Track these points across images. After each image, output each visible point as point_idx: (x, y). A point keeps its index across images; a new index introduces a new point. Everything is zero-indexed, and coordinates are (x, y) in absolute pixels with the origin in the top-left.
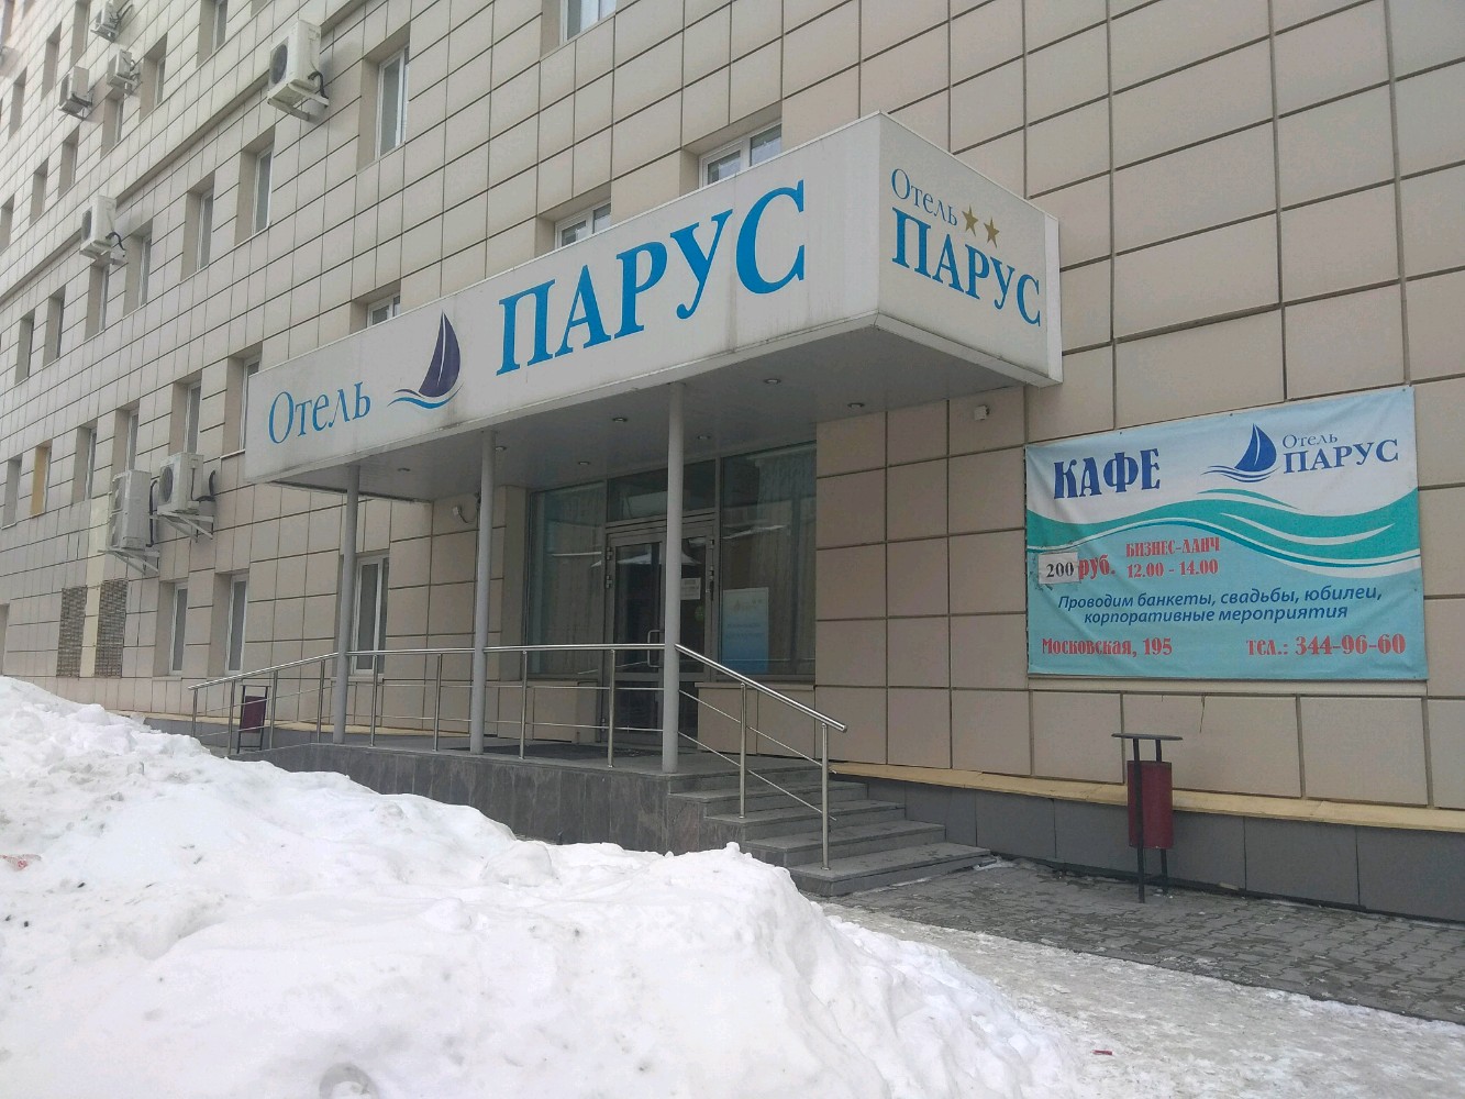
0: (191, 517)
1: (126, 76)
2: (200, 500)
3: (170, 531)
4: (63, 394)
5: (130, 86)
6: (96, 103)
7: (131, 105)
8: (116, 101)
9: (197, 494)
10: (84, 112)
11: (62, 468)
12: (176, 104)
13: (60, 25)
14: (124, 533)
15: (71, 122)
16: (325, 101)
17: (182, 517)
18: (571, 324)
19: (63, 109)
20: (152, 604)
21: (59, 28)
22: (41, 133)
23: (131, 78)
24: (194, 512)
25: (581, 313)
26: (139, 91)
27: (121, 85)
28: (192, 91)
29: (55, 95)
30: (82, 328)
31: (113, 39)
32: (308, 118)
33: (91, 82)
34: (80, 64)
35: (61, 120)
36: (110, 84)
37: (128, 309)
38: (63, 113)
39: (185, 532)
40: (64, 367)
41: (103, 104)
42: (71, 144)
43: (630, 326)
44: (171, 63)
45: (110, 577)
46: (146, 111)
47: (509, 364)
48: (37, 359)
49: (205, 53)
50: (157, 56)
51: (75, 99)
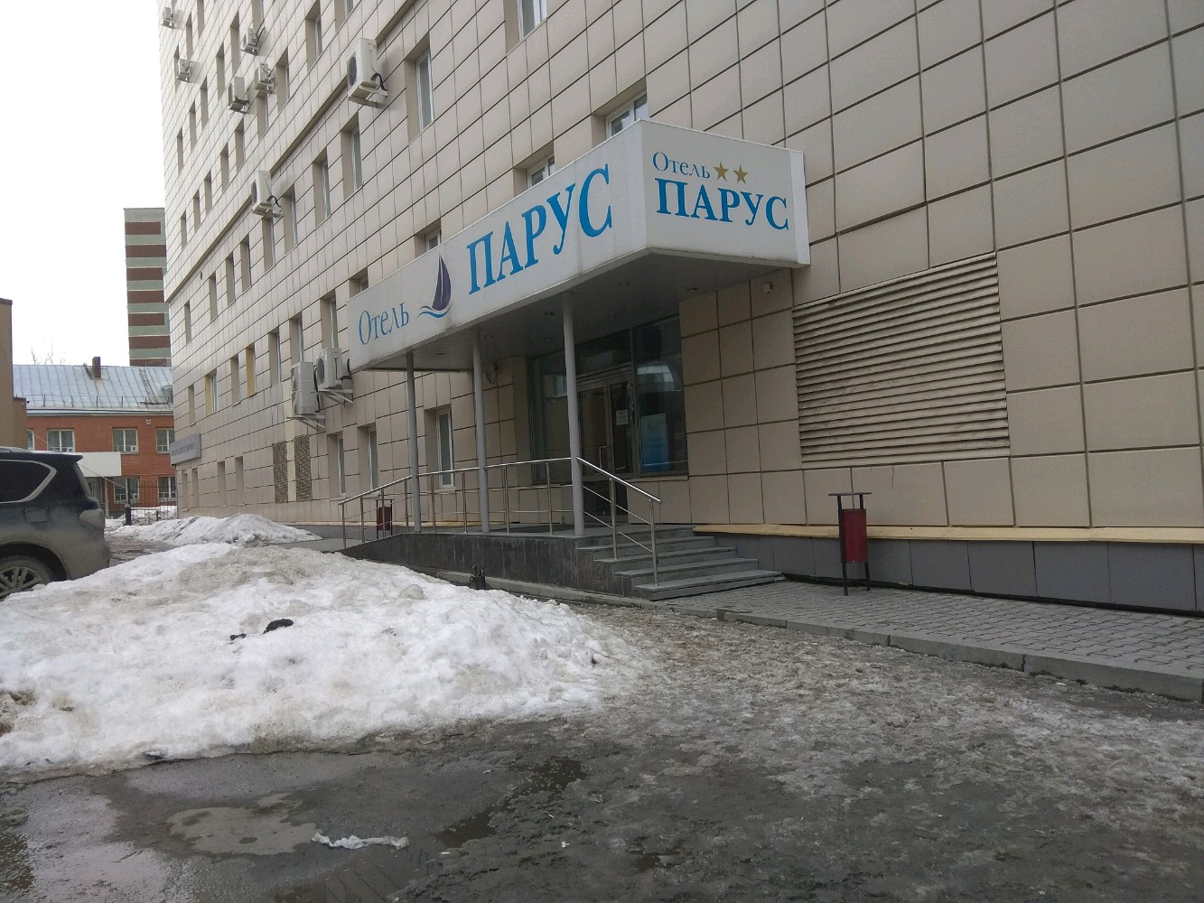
0: (338, 391)
1: (266, 81)
2: (342, 379)
3: (329, 402)
4: (257, 311)
5: (270, 88)
6: (251, 100)
7: (272, 100)
8: (263, 98)
9: (340, 376)
10: (244, 108)
11: (262, 362)
12: (298, 100)
13: (223, 45)
14: (301, 405)
15: (238, 116)
16: (385, 93)
17: (332, 391)
18: (504, 260)
19: (231, 109)
20: (324, 451)
21: (222, 47)
22: (221, 126)
23: (270, 82)
24: (339, 387)
25: (507, 253)
26: (275, 90)
27: (264, 88)
28: (305, 90)
29: (225, 96)
30: (262, 263)
31: (256, 54)
32: (377, 105)
33: (246, 86)
34: (238, 74)
35: (231, 116)
36: (257, 89)
37: (288, 249)
38: (232, 111)
39: (336, 401)
40: (256, 291)
41: (256, 101)
42: (240, 131)
43: (532, 261)
44: (292, 68)
45: (299, 435)
46: (282, 104)
47: (475, 288)
48: (238, 287)
49: (312, 61)
50: (283, 64)
51: (238, 100)
